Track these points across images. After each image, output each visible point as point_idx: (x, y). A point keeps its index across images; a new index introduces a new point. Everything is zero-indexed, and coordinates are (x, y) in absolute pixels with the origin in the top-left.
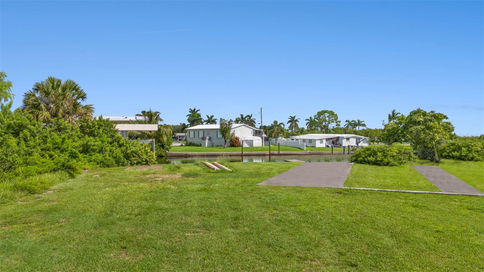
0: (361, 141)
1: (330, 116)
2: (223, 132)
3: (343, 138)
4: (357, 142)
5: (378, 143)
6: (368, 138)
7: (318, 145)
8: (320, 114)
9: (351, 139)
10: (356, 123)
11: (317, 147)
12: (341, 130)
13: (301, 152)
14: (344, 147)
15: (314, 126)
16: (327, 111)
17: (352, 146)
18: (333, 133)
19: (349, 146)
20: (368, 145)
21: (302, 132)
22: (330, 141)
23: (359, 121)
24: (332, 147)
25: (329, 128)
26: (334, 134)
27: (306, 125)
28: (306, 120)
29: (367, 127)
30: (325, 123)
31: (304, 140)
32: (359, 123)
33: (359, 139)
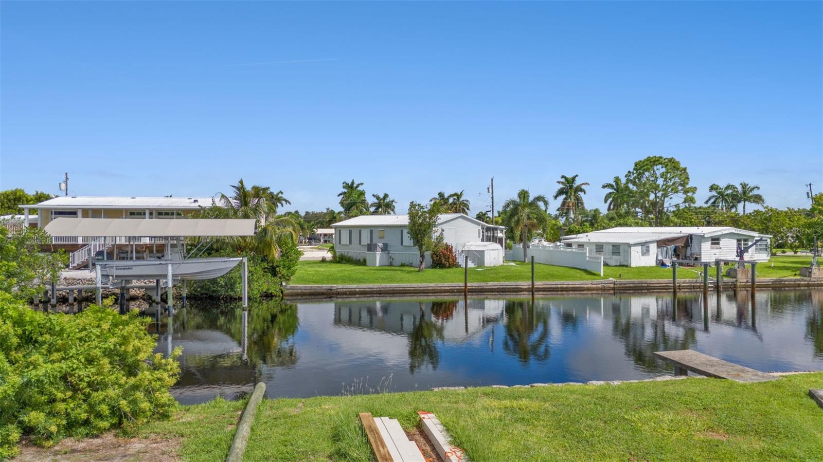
0: (751, 246)
1: (667, 172)
2: (417, 235)
3: (702, 238)
4: (740, 248)
5: (796, 252)
6: (768, 238)
7: (638, 259)
8: (642, 167)
9: (723, 242)
10: (737, 191)
11: (633, 265)
12: (696, 213)
13: (591, 282)
14: (706, 265)
15: (625, 205)
16: (661, 157)
17: (726, 263)
18: (676, 225)
19: (717, 263)
20: (769, 258)
21: (594, 222)
22: (669, 247)
23: (744, 186)
24: (673, 265)
25: (665, 210)
26: (680, 226)
27: (606, 201)
28: (604, 187)
29: (765, 205)
30: (656, 194)
31: (599, 247)
32: (744, 193)
33: (745, 240)
